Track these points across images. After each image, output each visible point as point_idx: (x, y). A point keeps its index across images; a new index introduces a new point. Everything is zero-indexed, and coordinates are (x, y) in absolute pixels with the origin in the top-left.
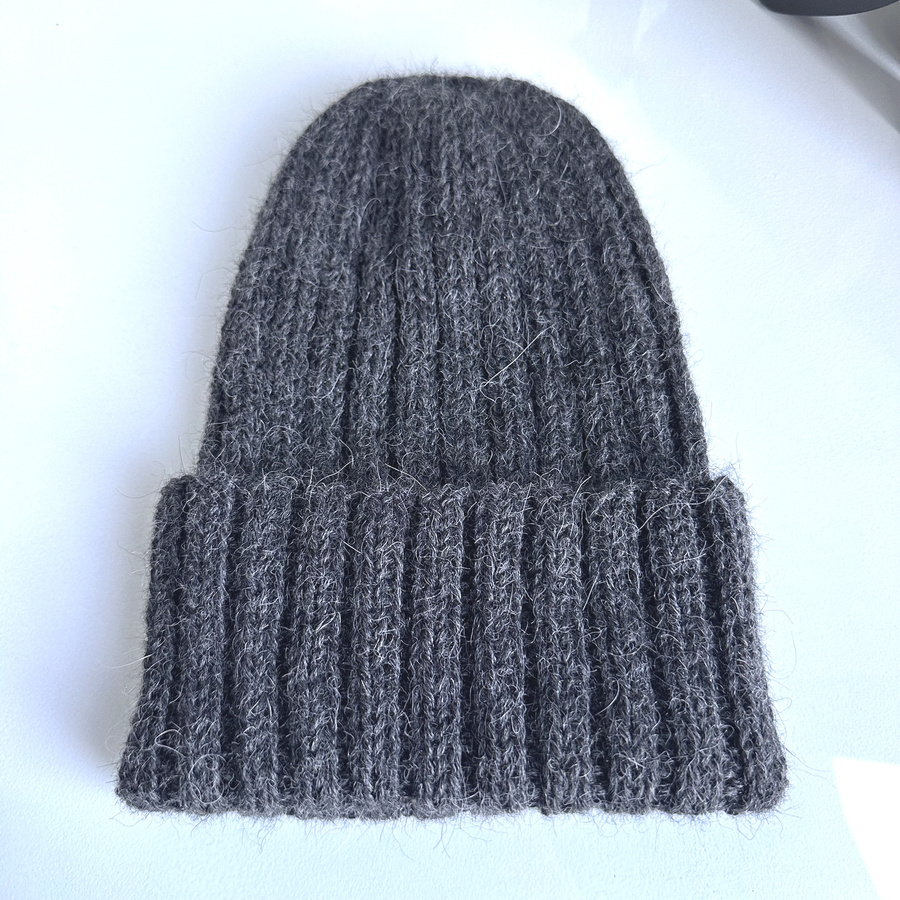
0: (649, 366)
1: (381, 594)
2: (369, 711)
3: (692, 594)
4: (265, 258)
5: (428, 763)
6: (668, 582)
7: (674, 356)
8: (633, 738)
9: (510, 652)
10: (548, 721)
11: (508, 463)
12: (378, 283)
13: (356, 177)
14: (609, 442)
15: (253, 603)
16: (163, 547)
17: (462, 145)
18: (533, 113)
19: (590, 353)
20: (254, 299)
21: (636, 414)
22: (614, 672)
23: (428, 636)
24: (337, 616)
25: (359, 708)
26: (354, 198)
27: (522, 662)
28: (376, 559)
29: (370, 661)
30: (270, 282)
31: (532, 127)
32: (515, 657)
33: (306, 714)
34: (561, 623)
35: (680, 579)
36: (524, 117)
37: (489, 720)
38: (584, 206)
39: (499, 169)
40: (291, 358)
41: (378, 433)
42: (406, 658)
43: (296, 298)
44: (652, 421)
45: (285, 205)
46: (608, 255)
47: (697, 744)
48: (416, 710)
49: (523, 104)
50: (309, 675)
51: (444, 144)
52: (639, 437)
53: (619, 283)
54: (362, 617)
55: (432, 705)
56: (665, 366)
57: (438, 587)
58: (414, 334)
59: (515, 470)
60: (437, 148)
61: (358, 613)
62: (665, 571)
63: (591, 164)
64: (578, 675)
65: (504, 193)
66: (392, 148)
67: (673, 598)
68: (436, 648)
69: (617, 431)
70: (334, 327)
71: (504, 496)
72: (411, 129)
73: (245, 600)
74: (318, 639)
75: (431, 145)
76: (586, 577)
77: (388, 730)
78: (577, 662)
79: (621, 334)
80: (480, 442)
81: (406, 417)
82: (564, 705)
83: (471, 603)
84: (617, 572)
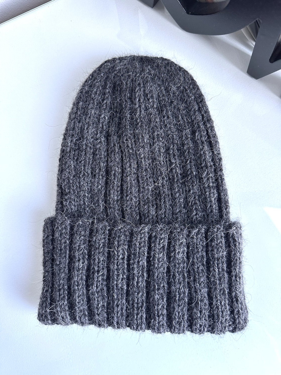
0: (211, 180)
1: (120, 264)
2: (116, 303)
3: (222, 264)
4: (73, 135)
5: (135, 321)
6: (214, 261)
7: (220, 175)
8: (201, 315)
9: (162, 285)
10: (174, 308)
11: (162, 214)
12: (115, 145)
13: (105, 102)
14: (196, 208)
15: (77, 264)
16: (47, 242)
17: (144, 90)
18: (171, 75)
19: (190, 174)
20: (70, 152)
21: (205, 198)
22: (196, 292)
23: (135, 279)
24: (105, 270)
25: (113, 301)
26: (105, 109)
27: (166, 288)
28: (118, 252)
29: (116, 286)
30: (75, 144)
31: (171, 81)
32: (164, 286)
33: (96, 302)
34: (179, 275)
35: (218, 260)
36: (168, 77)
37: (155, 307)
38: (189, 115)
39: (158, 99)
40: (85, 174)
41: (117, 201)
42: (128, 285)
43: (85, 151)
44: (211, 201)
45: (79, 113)
46: (198, 136)
47: (220, 316)
48: (131, 302)
49: (168, 70)
50: (97, 289)
51: (137, 91)
52: (207, 207)
53: (201, 147)
54: (113, 272)
55: (136, 301)
56: (216, 180)
57: (138, 262)
58: (128, 164)
59: (164, 217)
60: (135, 92)
61: (112, 270)
62: (213, 256)
63: (193, 97)
64: (184, 293)
65: (160, 110)
66: (118, 90)
67: (215, 266)
68: (138, 283)
69: (199, 204)
70: (99, 163)
71: (161, 230)
72: (125, 83)
73: (74, 262)
74: (99, 278)
75: (132, 91)
76: (188, 258)
77: (122, 309)
78: (184, 289)
79: (201, 167)
80: (153, 206)
81: (127, 196)
82: (179, 304)
83: (149, 267)
84: (198, 256)
